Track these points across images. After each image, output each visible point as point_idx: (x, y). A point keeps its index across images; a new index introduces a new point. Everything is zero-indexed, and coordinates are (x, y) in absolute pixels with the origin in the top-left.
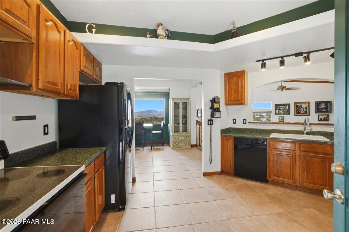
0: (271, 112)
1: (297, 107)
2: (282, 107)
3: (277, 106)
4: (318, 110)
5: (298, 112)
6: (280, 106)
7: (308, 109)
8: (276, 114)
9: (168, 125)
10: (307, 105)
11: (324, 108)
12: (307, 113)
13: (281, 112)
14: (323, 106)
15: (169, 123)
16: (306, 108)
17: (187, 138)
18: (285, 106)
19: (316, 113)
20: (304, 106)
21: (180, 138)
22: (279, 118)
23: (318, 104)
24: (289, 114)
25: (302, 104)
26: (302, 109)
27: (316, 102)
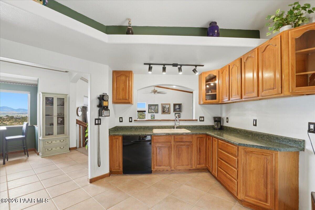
0: (145, 111)
1: (163, 107)
2: (153, 107)
3: (150, 106)
4: (175, 110)
5: (164, 112)
6: (152, 106)
7: (169, 109)
8: (149, 112)
9: (35, 126)
10: (169, 106)
11: (178, 108)
12: (169, 112)
13: (152, 111)
14: (177, 107)
15: (36, 124)
16: (168, 108)
17: (64, 141)
18: (155, 106)
19: (174, 112)
20: (167, 106)
21: (54, 142)
22: (151, 116)
23: (175, 105)
24: (158, 113)
25: (166, 105)
26: (166, 109)
27: (174, 104)
